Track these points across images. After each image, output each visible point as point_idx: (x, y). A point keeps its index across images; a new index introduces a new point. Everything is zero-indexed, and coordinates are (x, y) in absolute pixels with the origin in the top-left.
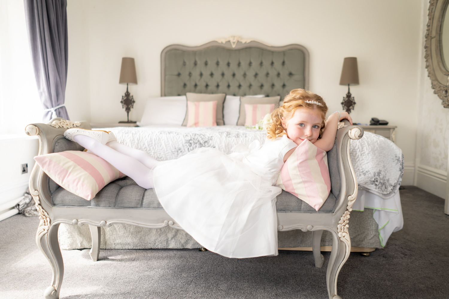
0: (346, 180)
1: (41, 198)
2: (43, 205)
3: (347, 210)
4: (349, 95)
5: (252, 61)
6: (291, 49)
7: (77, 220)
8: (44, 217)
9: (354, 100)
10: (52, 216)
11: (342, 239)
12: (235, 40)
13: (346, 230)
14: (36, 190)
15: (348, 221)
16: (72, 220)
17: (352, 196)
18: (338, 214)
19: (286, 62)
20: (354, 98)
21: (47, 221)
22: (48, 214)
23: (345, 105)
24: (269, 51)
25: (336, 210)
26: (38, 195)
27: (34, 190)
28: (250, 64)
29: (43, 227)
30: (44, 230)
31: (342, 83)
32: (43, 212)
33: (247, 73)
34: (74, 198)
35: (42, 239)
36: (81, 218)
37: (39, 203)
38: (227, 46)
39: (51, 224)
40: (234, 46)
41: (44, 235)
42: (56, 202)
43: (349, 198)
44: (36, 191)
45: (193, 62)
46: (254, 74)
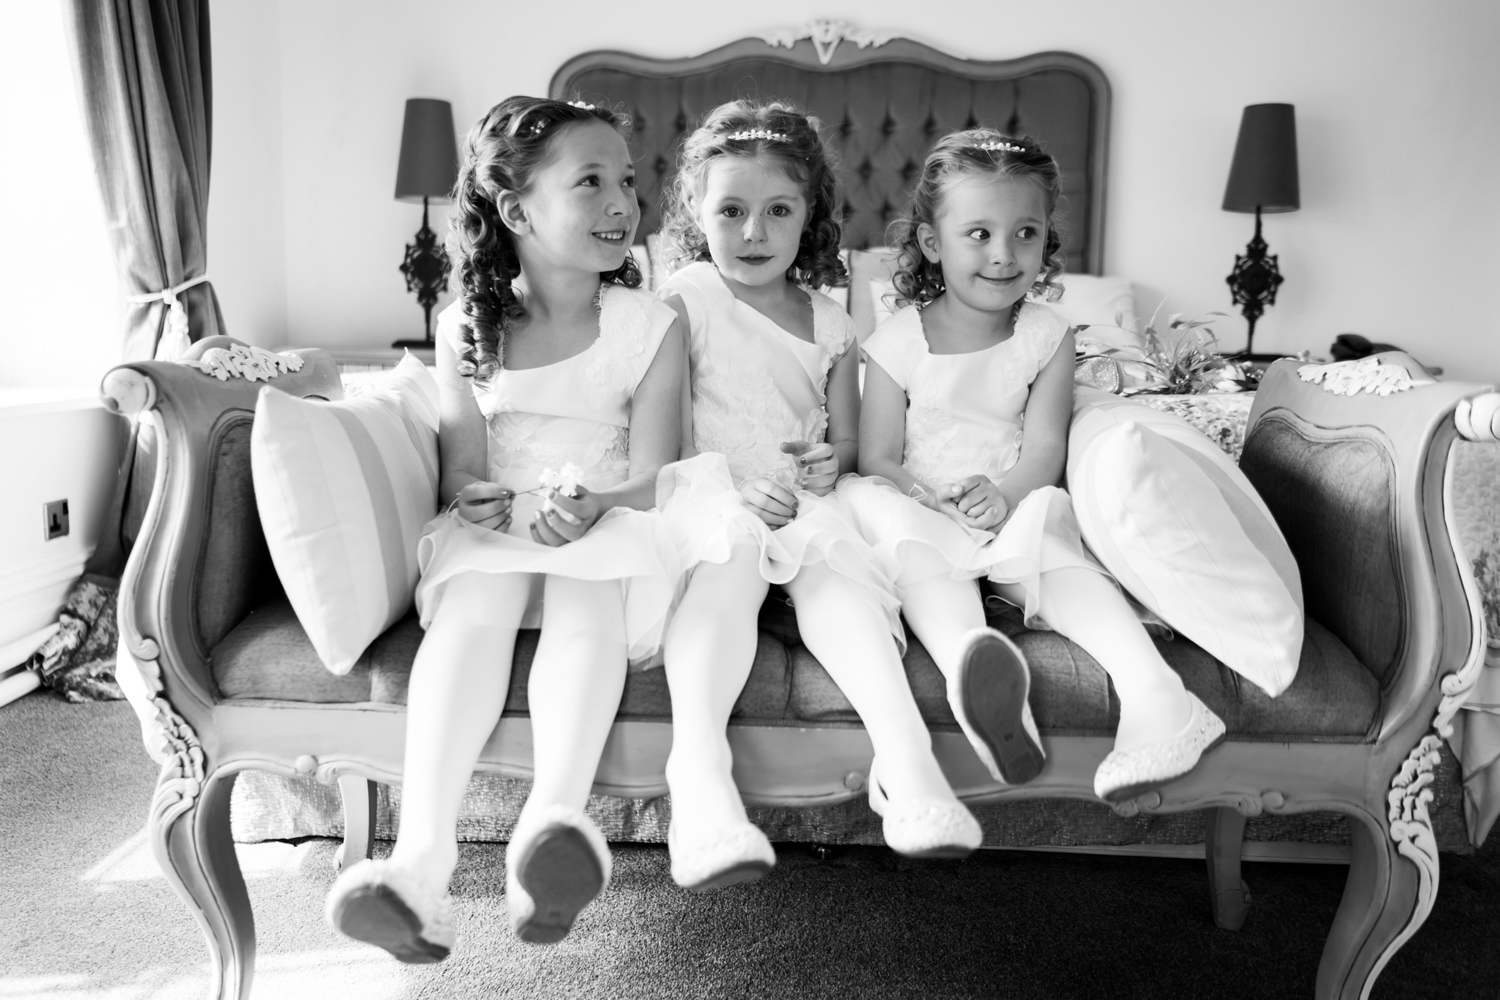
0: (1441, 609)
1: (167, 668)
2: (177, 695)
3: (1432, 731)
4: (1257, 247)
5: (894, 115)
6: (1044, 72)
7: (314, 758)
8: (180, 744)
9: (1275, 266)
10: (211, 739)
11: (1406, 848)
12: (832, 37)
13: (1422, 812)
14: (146, 636)
15: (1430, 777)
16: (294, 756)
17: (1461, 675)
18: (1395, 749)
19: (1025, 121)
20: (1275, 258)
21: (192, 761)
22: (196, 733)
23: (1241, 287)
24: (960, 78)
25: (1385, 731)
26: (157, 659)
27: (138, 638)
28: (887, 127)
29: (177, 784)
30: (181, 796)
31: (1234, 201)
32: (176, 724)
33: (876, 163)
34: (303, 668)
35: (172, 834)
36: (333, 751)
37: (159, 687)
38: (801, 58)
39: (209, 772)
40: (825, 59)
41: (181, 816)
42: (229, 687)
43: (1449, 683)
44: (149, 642)
45: (670, 117)
46: (900, 164)
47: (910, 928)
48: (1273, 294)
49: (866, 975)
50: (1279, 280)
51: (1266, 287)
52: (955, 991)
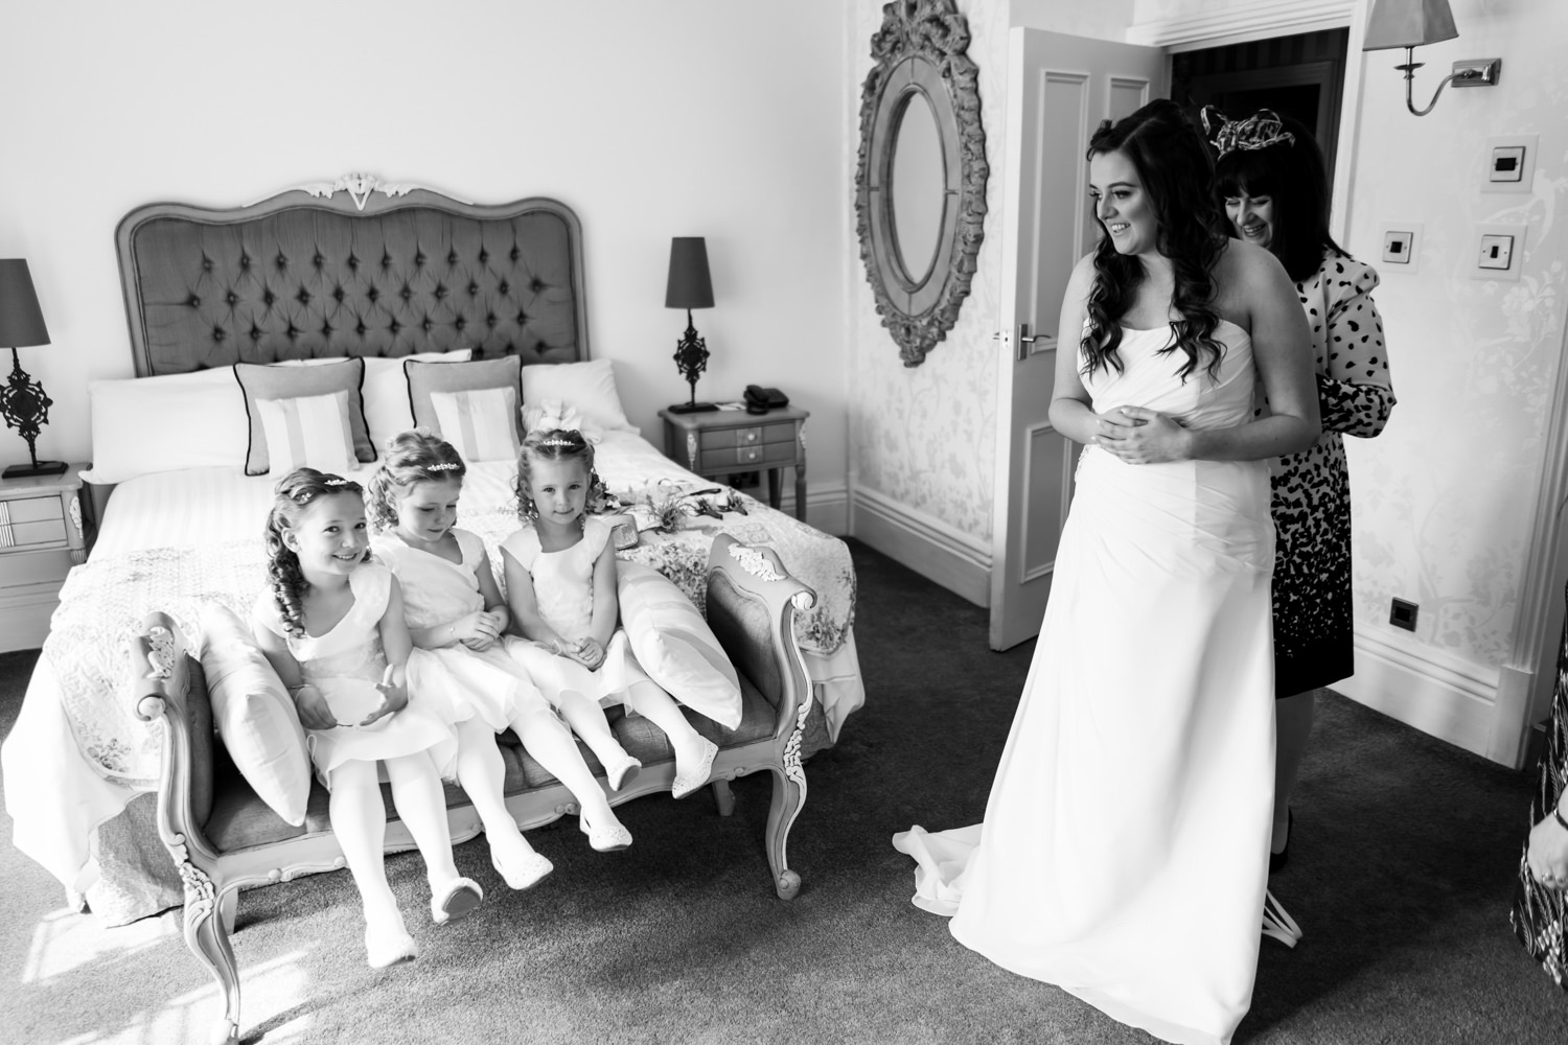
0: (795, 681)
1: (190, 846)
2: (195, 859)
3: (797, 728)
4: (691, 334)
5: (423, 250)
6: (532, 213)
7: (279, 870)
8: (198, 883)
9: (703, 345)
10: (216, 876)
11: (793, 778)
12: (365, 189)
13: (798, 762)
14: (177, 833)
15: (799, 746)
16: (267, 872)
17: (805, 704)
18: (784, 739)
19: (523, 252)
20: (703, 340)
21: (206, 890)
22: (207, 875)
23: (683, 362)
24: (470, 219)
25: (779, 733)
26: (184, 843)
27: (173, 835)
28: (419, 260)
29: (199, 904)
30: (203, 910)
31: (672, 301)
32: (195, 874)
33: (413, 287)
34: (268, 826)
35: (200, 931)
36: (290, 864)
37: (186, 857)
38: (340, 206)
39: (217, 892)
40: (360, 207)
41: (204, 920)
42: (224, 846)
43: (800, 708)
44: (179, 835)
45: (235, 259)
46: (433, 288)
47: (570, 860)
48: (704, 364)
49: (557, 892)
50: (707, 354)
51: (699, 360)
52: (603, 887)
